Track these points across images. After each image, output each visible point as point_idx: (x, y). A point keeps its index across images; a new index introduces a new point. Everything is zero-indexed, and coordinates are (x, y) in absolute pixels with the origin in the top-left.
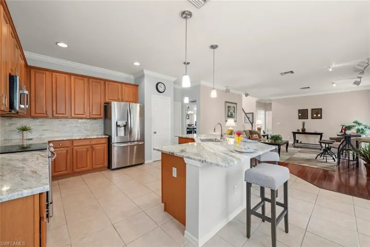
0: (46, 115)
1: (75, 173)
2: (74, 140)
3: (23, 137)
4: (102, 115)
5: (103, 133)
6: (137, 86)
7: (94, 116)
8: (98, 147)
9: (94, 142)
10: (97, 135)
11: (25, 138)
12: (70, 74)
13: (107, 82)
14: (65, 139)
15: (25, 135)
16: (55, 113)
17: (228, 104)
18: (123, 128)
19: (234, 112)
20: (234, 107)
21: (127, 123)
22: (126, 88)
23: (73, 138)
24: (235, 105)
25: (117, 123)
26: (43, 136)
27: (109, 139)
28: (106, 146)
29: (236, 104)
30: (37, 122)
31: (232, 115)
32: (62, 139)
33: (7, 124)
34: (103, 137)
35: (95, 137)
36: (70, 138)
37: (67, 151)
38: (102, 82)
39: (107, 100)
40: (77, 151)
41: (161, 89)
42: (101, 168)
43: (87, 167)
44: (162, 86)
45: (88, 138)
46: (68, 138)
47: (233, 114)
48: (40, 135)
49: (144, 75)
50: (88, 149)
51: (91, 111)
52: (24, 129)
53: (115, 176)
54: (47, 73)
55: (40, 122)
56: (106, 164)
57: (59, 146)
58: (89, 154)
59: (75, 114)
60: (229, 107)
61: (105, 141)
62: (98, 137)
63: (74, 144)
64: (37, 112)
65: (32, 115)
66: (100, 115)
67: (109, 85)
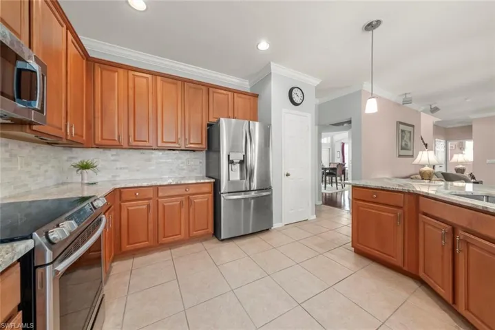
0: (118, 144)
1: (162, 244)
2: (161, 186)
3: (82, 179)
4: (204, 145)
5: (205, 174)
6: (256, 96)
7: (192, 146)
8: (198, 200)
9: (191, 191)
10: (197, 178)
11: (86, 182)
12: (155, 74)
13: (211, 89)
14: (145, 184)
15: (86, 176)
16: (132, 139)
17: (402, 127)
18: (238, 165)
19: (410, 140)
20: (410, 132)
21: (245, 156)
22: (240, 99)
23: (158, 184)
24: (410, 129)
25: (229, 156)
26: (118, 179)
27: (216, 186)
28: (211, 196)
29: (413, 126)
30: (110, 154)
31: (406, 145)
32: (140, 185)
33: (65, 158)
34: (207, 181)
35: (194, 181)
36: (154, 183)
37: (149, 206)
38: (204, 88)
39: (212, 120)
40: (164, 206)
41: (297, 99)
42: (202, 236)
43: (180, 234)
44: (299, 93)
45: (182, 182)
46: (150, 184)
47: (409, 144)
48: (113, 176)
49: (271, 73)
50: (181, 202)
51: (187, 137)
52: (85, 167)
53: (226, 252)
54: (121, 71)
55: (112, 155)
56: (211, 230)
57: (134, 198)
58: (184, 210)
59: (163, 142)
60: (403, 131)
61: (209, 188)
62: (199, 181)
63: (160, 194)
64: (104, 137)
65: (97, 142)
66: (201, 144)
67: (215, 94)
